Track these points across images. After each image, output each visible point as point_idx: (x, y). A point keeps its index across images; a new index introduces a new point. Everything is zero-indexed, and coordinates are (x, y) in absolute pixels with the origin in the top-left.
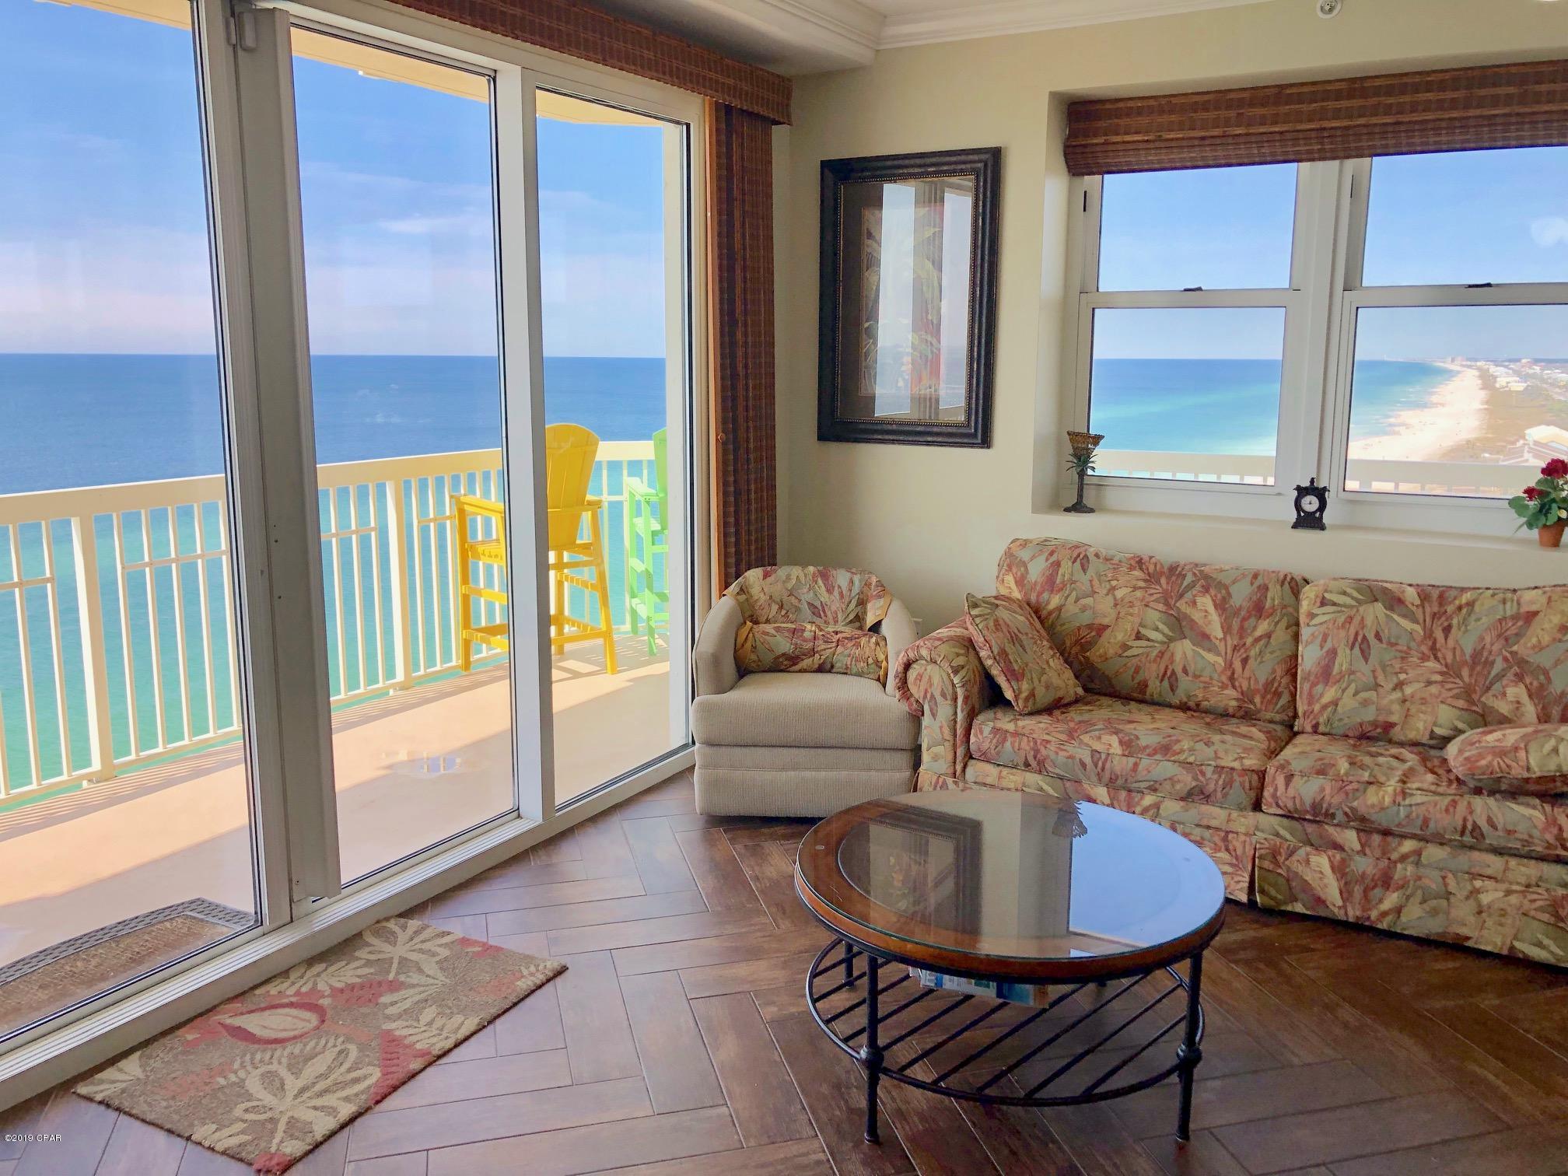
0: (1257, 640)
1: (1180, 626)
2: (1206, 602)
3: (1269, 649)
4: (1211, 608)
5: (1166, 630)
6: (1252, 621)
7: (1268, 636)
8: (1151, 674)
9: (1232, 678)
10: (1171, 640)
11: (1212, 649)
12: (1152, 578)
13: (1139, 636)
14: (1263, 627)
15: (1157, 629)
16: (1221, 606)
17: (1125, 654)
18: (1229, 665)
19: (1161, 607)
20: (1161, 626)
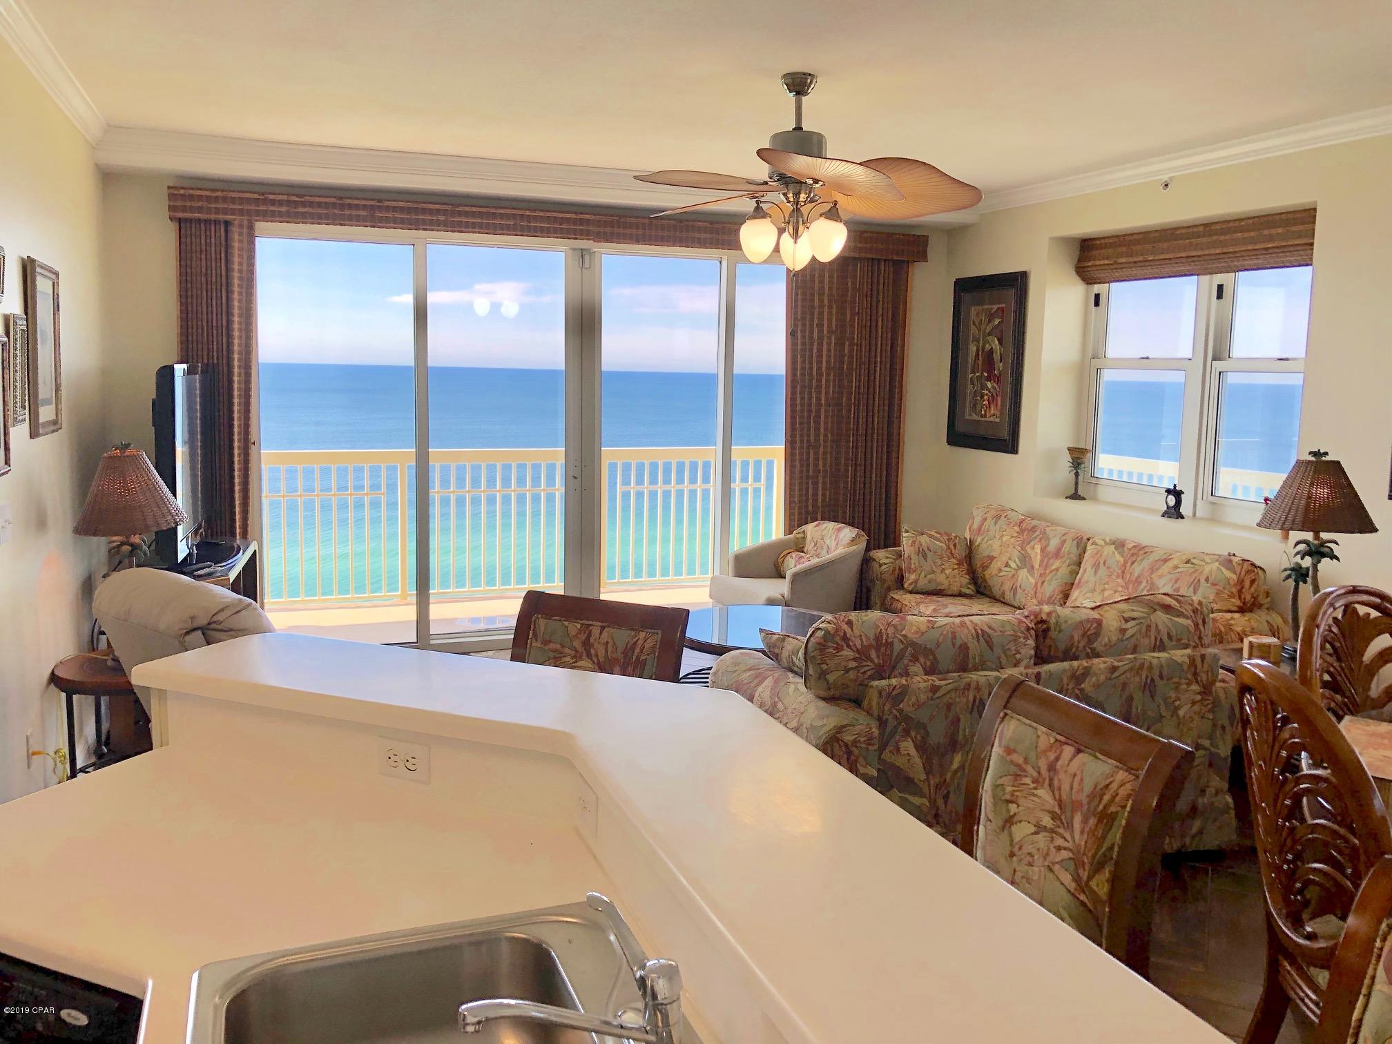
0: (1051, 572)
1: (1025, 560)
2: (1038, 548)
3: (1056, 578)
4: (1039, 551)
5: (1018, 563)
6: (1052, 560)
7: (1057, 570)
8: (1007, 587)
9: (1036, 593)
10: (1019, 568)
11: (1032, 576)
12: (1022, 532)
13: (1007, 565)
14: (1057, 564)
15: (1015, 562)
16: (1043, 550)
17: (1001, 574)
18: (1036, 584)
19: (1019, 548)
20: (1017, 560)
